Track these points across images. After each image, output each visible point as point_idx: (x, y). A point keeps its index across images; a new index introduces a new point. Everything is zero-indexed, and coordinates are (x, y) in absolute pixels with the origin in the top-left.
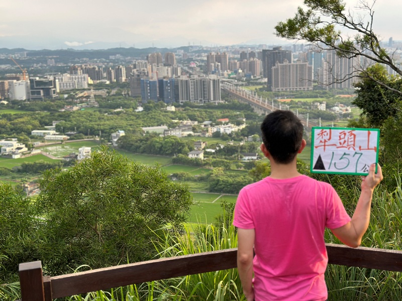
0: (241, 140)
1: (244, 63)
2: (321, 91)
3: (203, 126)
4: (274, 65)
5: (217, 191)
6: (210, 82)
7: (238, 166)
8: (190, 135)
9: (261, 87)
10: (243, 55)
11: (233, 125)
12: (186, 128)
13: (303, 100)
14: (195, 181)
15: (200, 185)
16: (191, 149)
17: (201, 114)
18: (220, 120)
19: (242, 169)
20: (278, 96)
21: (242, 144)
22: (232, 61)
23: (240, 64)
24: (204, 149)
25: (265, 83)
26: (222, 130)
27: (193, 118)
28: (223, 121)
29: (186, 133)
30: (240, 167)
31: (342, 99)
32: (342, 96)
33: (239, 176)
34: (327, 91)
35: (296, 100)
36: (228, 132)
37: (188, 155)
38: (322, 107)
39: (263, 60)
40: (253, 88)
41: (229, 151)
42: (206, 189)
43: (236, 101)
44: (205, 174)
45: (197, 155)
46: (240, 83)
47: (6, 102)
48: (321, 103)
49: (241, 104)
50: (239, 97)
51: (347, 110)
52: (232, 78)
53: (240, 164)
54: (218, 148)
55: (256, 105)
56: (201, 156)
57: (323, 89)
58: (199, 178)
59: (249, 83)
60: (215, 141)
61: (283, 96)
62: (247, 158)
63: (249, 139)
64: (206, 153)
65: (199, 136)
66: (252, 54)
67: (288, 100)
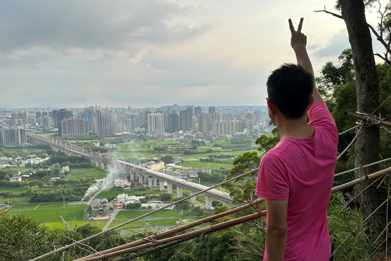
0: (47, 168)
1: (40, 119)
2: (95, 136)
3: (16, 160)
4: (63, 120)
5: (35, 202)
6: (18, 131)
7: (48, 184)
8: (7, 167)
9: (54, 134)
10: (38, 114)
11: (39, 158)
12: (4, 162)
13: (84, 141)
14: (18, 197)
15: (23, 199)
16: (11, 176)
17: (14, 152)
18: (29, 156)
19: (52, 186)
20: (67, 139)
21: (48, 170)
22: (30, 118)
23: (37, 120)
24: (21, 175)
25: (56, 131)
26: (32, 162)
27: (8, 155)
28: (32, 156)
29: (5, 166)
30: (50, 184)
31: (108, 140)
32: (108, 138)
33: (50, 190)
34: (98, 135)
35: (80, 141)
36: (37, 163)
37: (9, 180)
38: (98, 145)
39: (54, 117)
40: (49, 135)
41: (40, 175)
42: (27, 201)
43: (38, 143)
44: (25, 192)
45: (17, 179)
46: (39, 132)
48: (96, 143)
49: (43, 145)
50: (40, 141)
51: (113, 146)
52: (32, 129)
53: (50, 182)
54: (31, 174)
55: (53, 145)
56: (20, 180)
57: (95, 134)
58: (20, 194)
59: (45, 132)
60: (28, 170)
61: (70, 139)
62: (53, 178)
63: (53, 167)
64: (23, 178)
65: (15, 167)
66: (45, 113)
67: (75, 142)
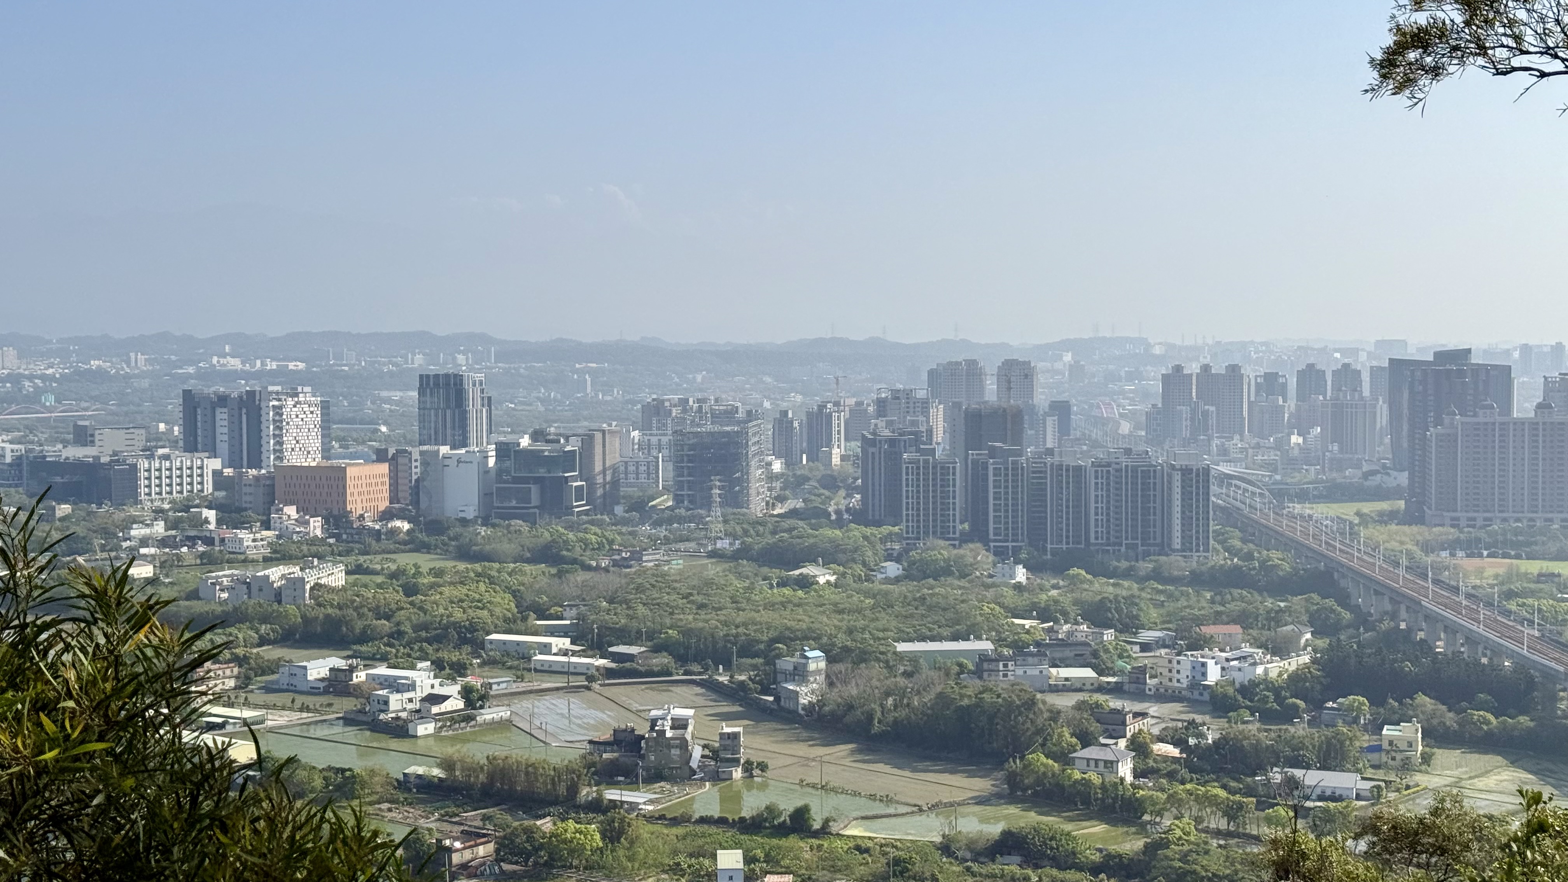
0: (1292, 715)
1: (1314, 411)
3: (1137, 648)
4: (1438, 422)
6: (1170, 476)
8: (1080, 684)
9: (1383, 506)
10: (1310, 379)
11: (1258, 652)
12: (1068, 653)
16: (1083, 740)
17: (1131, 601)
18: (1204, 630)
20: (1452, 546)
22: (1266, 401)
23: (1297, 413)
25: (1400, 491)
26: (1212, 671)
27: (1095, 617)
28: (1219, 634)
29: (1066, 675)
35: (1532, 567)
36: (1240, 680)
37: (1070, 763)
39: (1394, 401)
40: (1348, 509)
43: (1277, 556)
44: (1132, 846)
45: (1109, 765)
46: (1295, 486)
47: (406, 526)
49: (1297, 570)
50: (1286, 544)
52: (1263, 466)
54: (1192, 742)
55: (1359, 578)
56: (1125, 770)
58: (1109, 856)
61: (1473, 547)
63: (1326, 715)
65: (1118, 688)
66: (1348, 377)
67: (1496, 566)
